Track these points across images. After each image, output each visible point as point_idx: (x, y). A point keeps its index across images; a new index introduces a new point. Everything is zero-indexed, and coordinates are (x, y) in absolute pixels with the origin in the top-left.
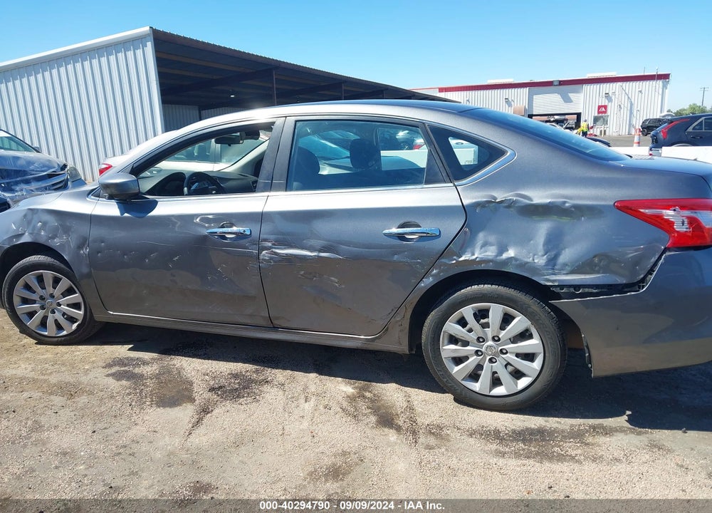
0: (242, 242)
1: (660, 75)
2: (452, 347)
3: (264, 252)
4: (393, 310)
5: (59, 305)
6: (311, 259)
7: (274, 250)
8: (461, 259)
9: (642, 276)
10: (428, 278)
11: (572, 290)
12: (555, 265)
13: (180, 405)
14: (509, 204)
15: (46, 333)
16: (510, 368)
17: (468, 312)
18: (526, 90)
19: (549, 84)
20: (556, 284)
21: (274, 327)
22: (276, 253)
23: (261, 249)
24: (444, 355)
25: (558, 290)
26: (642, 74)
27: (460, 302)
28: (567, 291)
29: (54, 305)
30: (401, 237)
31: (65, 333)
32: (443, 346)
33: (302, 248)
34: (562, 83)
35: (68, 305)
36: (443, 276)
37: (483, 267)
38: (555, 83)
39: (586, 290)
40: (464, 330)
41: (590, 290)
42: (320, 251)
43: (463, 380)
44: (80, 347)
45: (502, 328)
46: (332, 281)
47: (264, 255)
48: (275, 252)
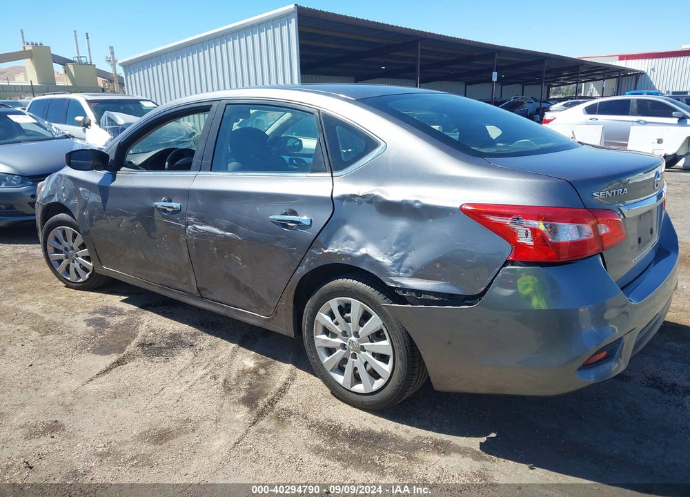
0: (175, 216)
2: (325, 337)
3: (189, 227)
5: (77, 256)
6: (219, 237)
7: (195, 226)
8: (326, 251)
9: (483, 289)
10: (302, 266)
11: (414, 294)
12: (400, 267)
13: (109, 354)
14: (371, 200)
15: (69, 279)
16: (368, 367)
17: (334, 304)
20: (399, 286)
21: (202, 297)
23: (187, 225)
24: (317, 344)
25: (400, 293)
27: (328, 294)
28: (409, 295)
29: (74, 256)
30: (284, 224)
31: (81, 280)
32: (316, 335)
33: (215, 227)
35: (83, 257)
36: (314, 266)
37: (343, 261)
39: (427, 297)
40: (333, 322)
41: (432, 297)
42: (226, 230)
43: (331, 371)
44: (91, 294)
45: (361, 325)
46: (237, 260)
47: (189, 229)
48: (195, 228)
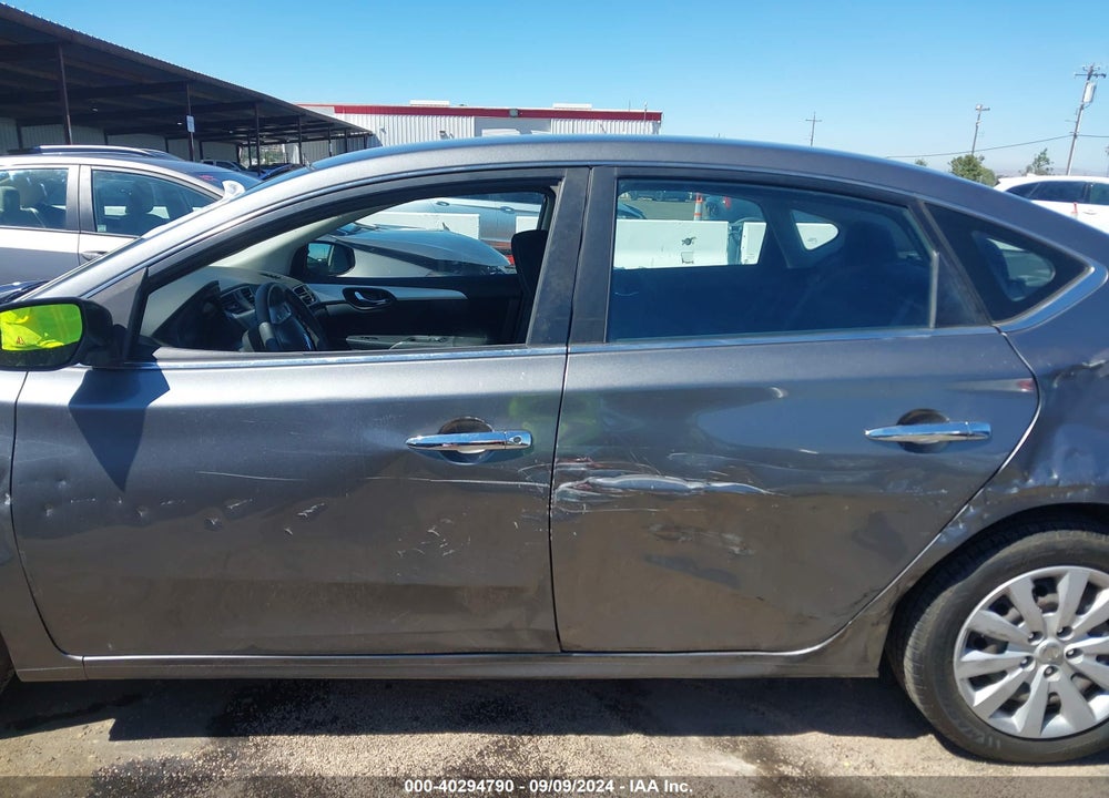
1: (648, 114)
2: (975, 655)
3: (563, 486)
4: (865, 596)
6: (685, 498)
7: (591, 479)
8: (1028, 485)
10: (954, 526)
16: (1080, 682)
18: (471, 121)
19: (504, 113)
21: (563, 651)
22: (594, 487)
24: (959, 673)
26: (627, 110)
32: (959, 657)
34: (522, 114)
36: (990, 520)
38: (512, 114)
40: (1004, 620)
42: (711, 478)
43: (991, 716)
45: (1079, 610)
46: (726, 542)
47: (564, 493)
48: (593, 485)
